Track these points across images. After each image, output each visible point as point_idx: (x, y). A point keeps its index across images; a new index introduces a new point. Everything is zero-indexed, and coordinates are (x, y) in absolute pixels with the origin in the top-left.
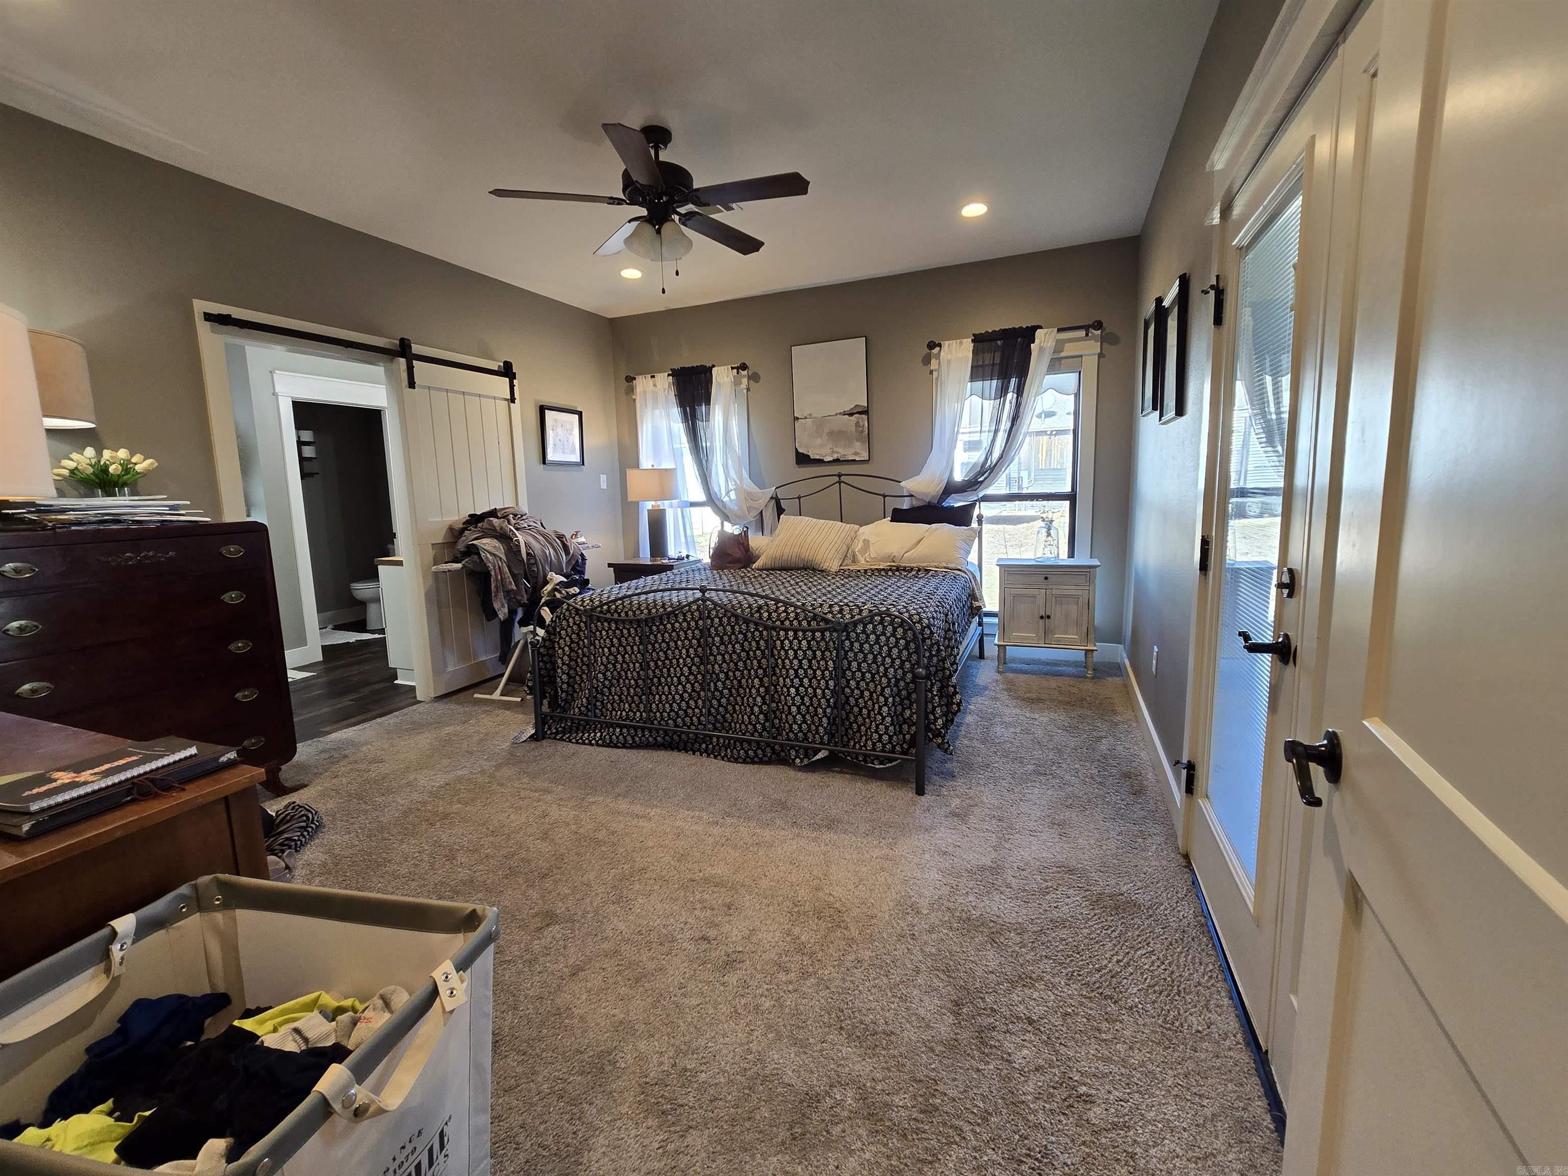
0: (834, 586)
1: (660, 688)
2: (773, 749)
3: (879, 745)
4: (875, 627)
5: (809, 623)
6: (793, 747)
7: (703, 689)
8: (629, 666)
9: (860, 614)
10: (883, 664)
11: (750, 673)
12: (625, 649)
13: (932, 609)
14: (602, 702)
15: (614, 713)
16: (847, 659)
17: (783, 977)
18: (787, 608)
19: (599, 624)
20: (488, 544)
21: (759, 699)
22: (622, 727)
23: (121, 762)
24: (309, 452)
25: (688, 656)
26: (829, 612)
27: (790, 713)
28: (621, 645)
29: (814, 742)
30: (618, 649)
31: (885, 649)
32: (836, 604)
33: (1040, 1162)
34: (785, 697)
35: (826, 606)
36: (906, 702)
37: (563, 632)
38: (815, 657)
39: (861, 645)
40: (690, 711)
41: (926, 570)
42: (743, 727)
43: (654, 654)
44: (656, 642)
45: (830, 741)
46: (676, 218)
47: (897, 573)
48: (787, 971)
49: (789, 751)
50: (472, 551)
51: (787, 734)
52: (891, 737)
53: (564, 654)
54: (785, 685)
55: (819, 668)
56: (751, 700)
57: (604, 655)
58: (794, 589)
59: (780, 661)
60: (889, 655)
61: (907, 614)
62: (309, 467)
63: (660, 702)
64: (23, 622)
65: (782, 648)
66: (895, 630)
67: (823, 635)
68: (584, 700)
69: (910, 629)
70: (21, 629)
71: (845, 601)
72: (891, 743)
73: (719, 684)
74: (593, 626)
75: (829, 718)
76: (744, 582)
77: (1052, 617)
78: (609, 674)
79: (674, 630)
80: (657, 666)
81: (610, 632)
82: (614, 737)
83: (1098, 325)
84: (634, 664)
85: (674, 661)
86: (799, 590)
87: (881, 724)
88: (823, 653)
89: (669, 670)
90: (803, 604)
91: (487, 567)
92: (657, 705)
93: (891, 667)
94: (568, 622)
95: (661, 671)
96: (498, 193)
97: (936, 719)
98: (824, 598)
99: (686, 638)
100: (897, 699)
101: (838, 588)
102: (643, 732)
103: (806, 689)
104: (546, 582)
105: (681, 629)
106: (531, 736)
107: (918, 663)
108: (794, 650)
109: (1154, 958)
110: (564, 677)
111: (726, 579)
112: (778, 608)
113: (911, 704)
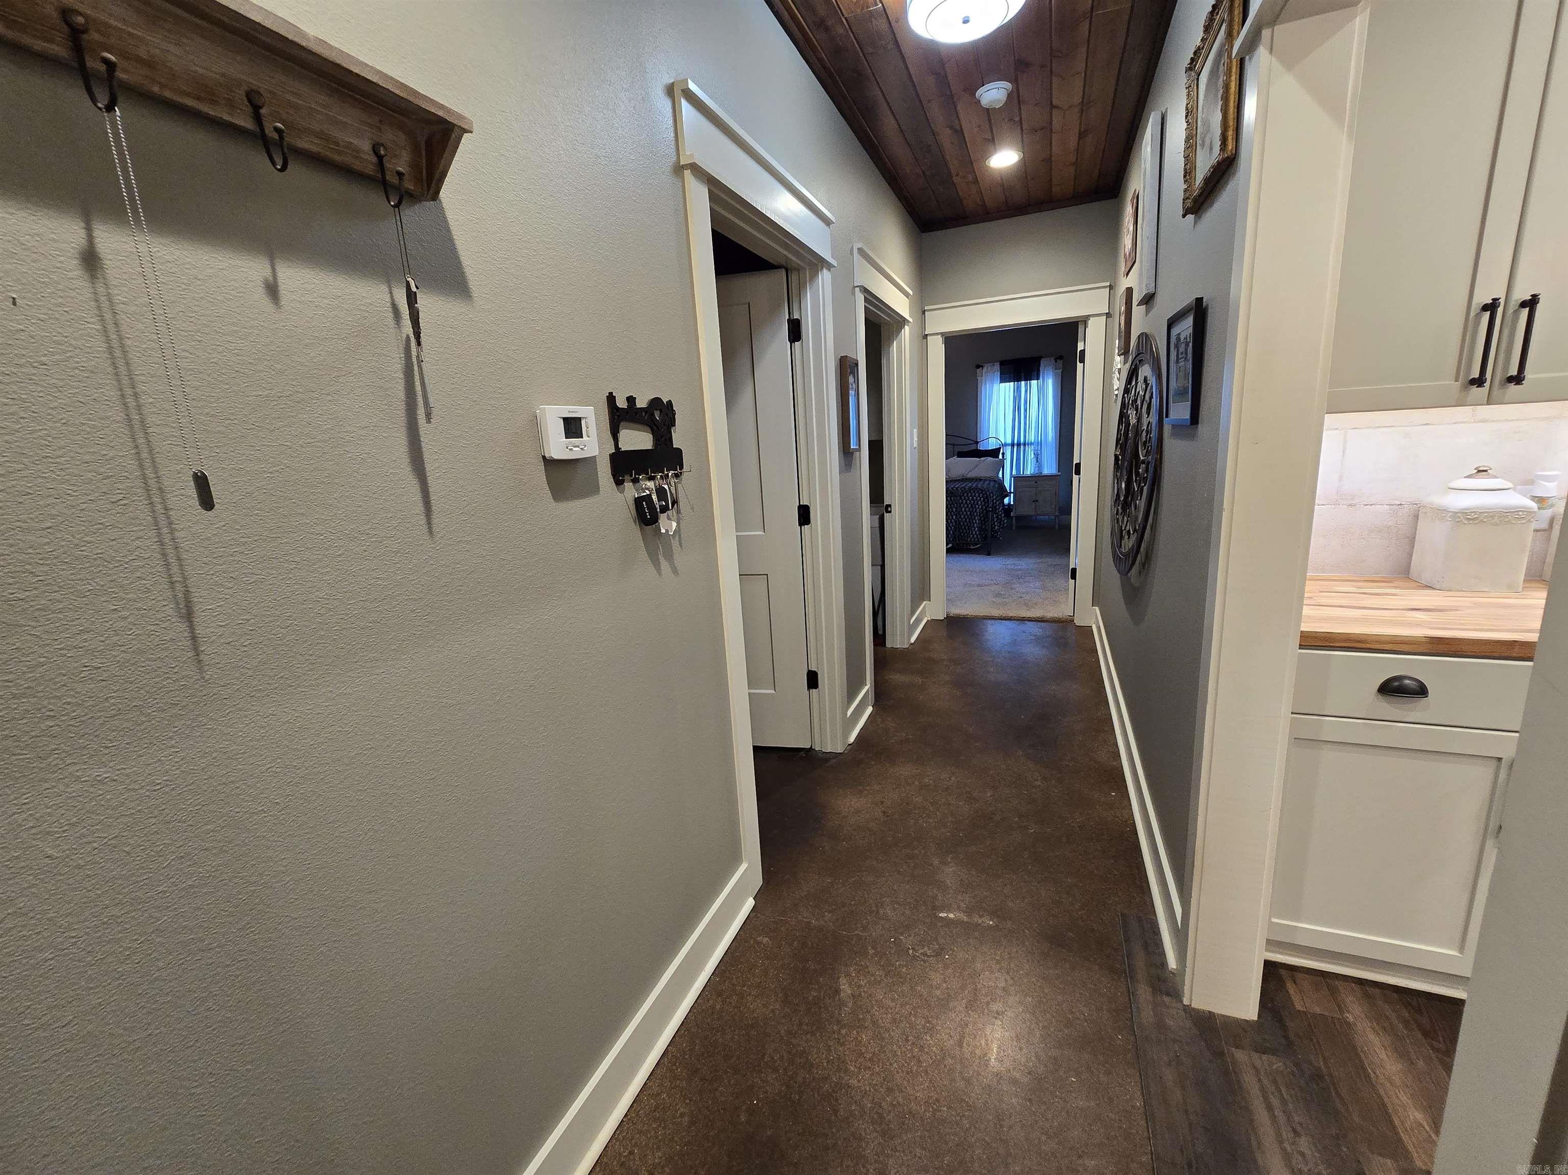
3: (973, 539)
4: (971, 494)
9: (965, 489)
10: (975, 508)
16: (960, 507)
39: (966, 501)
41: (980, 479)
45: (953, 539)
60: (977, 504)
66: (979, 494)
69: (985, 493)
72: (977, 538)
75: (952, 531)
77: (1039, 501)
83: (1061, 358)
87: (974, 531)
93: (978, 508)
97: (995, 526)
100: (980, 521)
107: (988, 506)
113: (985, 523)
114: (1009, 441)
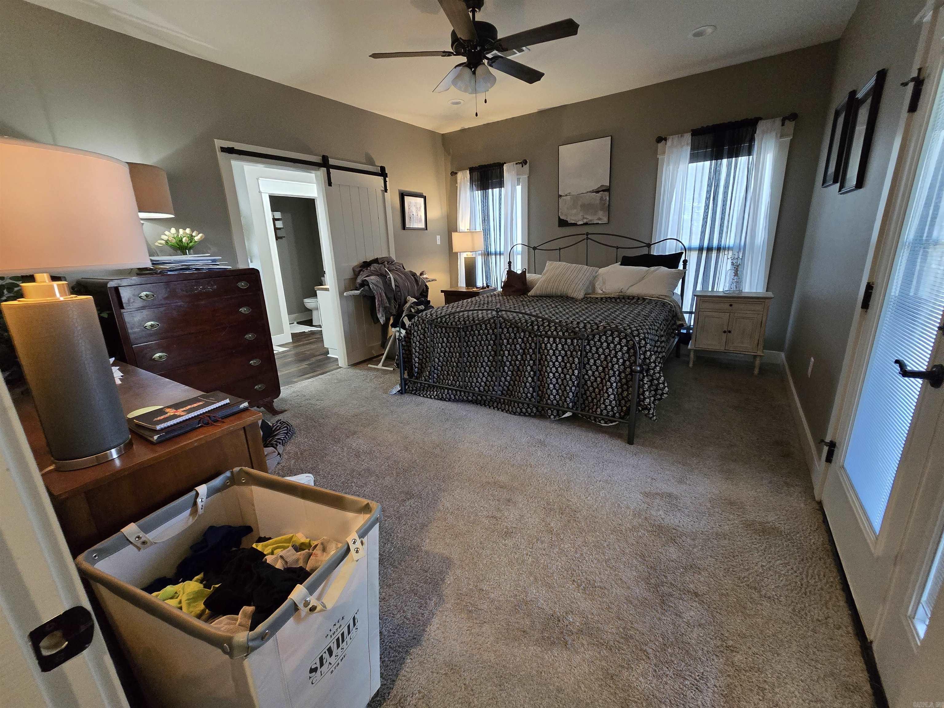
0: (580, 309)
1: (471, 368)
2: (537, 408)
3: (605, 412)
4: (607, 338)
5: (563, 334)
6: (550, 409)
7: (496, 371)
8: (453, 354)
9: (597, 329)
10: (611, 362)
11: (525, 363)
12: (451, 344)
13: (647, 327)
14: (437, 374)
15: (444, 381)
16: (587, 357)
17: (539, 545)
18: (549, 324)
19: (436, 329)
20: (373, 279)
21: (530, 379)
22: (448, 389)
23: (195, 405)
24: (279, 224)
25: (488, 350)
26: (577, 327)
27: (549, 388)
28: (448, 342)
29: (563, 406)
30: (446, 344)
31: (613, 352)
32: (582, 321)
33: (698, 681)
34: (546, 378)
35: (575, 323)
36: (625, 386)
37: (415, 333)
38: (566, 355)
39: (597, 349)
40: (488, 383)
41: (644, 299)
42: (520, 394)
43: (468, 348)
44: (469, 341)
45: (573, 406)
46: (485, 61)
47: (623, 301)
48: (542, 542)
49: (547, 410)
50: (364, 284)
51: (547, 401)
52: (613, 408)
53: (416, 346)
54: (546, 371)
55: (568, 362)
56: (525, 379)
57: (438, 347)
58: (554, 310)
59: (544, 357)
60: (616, 357)
61: (629, 331)
62: (280, 234)
63: (471, 376)
64: (152, 323)
65: (546, 348)
66: (620, 340)
67: (572, 341)
68: (427, 373)
69: (631, 340)
70: (152, 326)
71: (588, 320)
72: (613, 411)
73: (506, 368)
74: (432, 330)
75: (573, 393)
76: (523, 305)
77: (732, 332)
78: (441, 358)
79: (479, 335)
80: (469, 356)
81: (442, 334)
82: (444, 395)
83: (793, 117)
84: (456, 353)
85: (479, 353)
86: (557, 311)
87: (607, 399)
88: (572, 352)
89: (476, 358)
90: (560, 321)
91: (373, 293)
92: (469, 378)
93: (616, 364)
94: (418, 327)
95: (471, 358)
96: (375, 56)
97: (645, 399)
98: (574, 317)
99: (487, 340)
100: (619, 384)
101: (583, 310)
102: (460, 393)
103: (560, 374)
104: (406, 302)
105: (484, 334)
106: (399, 391)
107: (635, 362)
108: (553, 350)
109: (789, 567)
110: (417, 359)
111: (511, 303)
112: (544, 323)
113: (628, 388)
114: (696, 243)
